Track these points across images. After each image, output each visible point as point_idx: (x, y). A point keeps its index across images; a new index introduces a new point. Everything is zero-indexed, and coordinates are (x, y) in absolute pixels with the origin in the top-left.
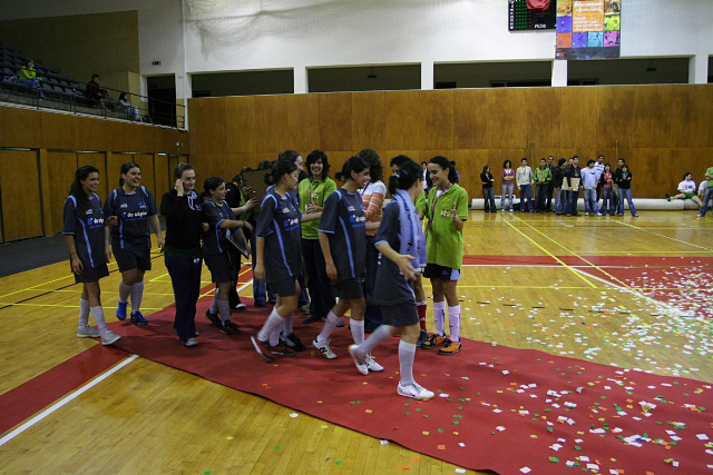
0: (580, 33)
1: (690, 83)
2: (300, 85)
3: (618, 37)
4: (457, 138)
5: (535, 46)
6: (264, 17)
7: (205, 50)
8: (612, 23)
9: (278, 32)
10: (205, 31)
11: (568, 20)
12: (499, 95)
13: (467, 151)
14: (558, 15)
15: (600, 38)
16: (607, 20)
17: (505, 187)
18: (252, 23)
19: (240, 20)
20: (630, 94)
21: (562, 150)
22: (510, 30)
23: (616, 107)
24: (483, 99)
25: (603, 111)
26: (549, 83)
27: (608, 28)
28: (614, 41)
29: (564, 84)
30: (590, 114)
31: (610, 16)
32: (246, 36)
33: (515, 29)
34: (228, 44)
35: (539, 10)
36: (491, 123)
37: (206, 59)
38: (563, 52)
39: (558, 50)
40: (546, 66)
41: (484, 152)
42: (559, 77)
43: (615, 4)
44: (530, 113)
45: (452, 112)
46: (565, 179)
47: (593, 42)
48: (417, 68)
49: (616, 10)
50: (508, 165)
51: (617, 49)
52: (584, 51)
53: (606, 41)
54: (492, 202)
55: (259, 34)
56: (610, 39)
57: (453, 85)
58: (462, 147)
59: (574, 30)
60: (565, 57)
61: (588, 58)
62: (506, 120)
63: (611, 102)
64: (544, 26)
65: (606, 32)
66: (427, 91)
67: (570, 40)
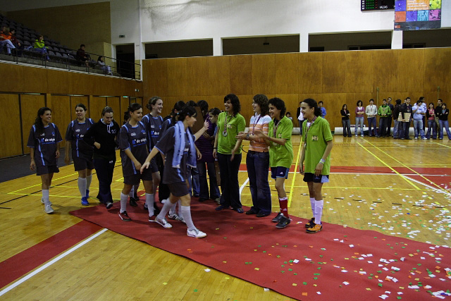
0: (411, 12)
2: (218, 50)
3: (440, 14)
4: (324, 86)
5: (380, 21)
6: (193, 5)
7: (154, 27)
8: (435, 4)
9: (202, 14)
10: (154, 14)
11: (404, 2)
12: (354, 56)
13: (331, 94)
15: (427, 14)
16: (431, 2)
17: (357, 119)
18: (185, 8)
19: (177, 7)
20: (448, 53)
21: (399, 93)
22: (362, 10)
23: (438, 63)
24: (343, 59)
25: (428, 65)
26: (389, 47)
27: (432, 7)
28: (437, 16)
29: (400, 47)
30: (419, 68)
32: (181, 18)
33: (366, 10)
34: (168, 23)
36: (348, 74)
37: (155, 33)
38: (399, 25)
39: (396, 24)
40: (388, 35)
41: (343, 95)
42: (397, 42)
44: (376, 68)
45: (321, 67)
46: (400, 114)
47: (422, 17)
48: (297, 37)
50: (360, 104)
51: (439, 22)
52: (415, 24)
53: (431, 17)
54: (349, 129)
55: (190, 16)
56: (433, 15)
57: (322, 49)
58: (329, 92)
59: (409, 9)
60: (401, 28)
61: (417, 29)
62: (359, 73)
63: (434, 60)
64: (386, 7)
65: (431, 10)
66: (304, 53)
67: (404, 17)
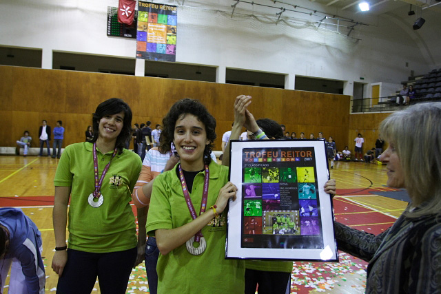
0: (151, 43)
1: (217, 82)
3: (175, 49)
4: (68, 105)
5: (123, 48)
8: (171, 40)
11: (144, 34)
12: (99, 78)
13: (75, 115)
14: (138, 30)
15: (164, 48)
16: (168, 37)
20: (183, 85)
21: (140, 118)
22: (108, 35)
23: (174, 92)
24: (87, 79)
25: (166, 94)
26: (134, 74)
27: (169, 42)
28: (172, 51)
29: (143, 75)
30: (159, 95)
31: (170, 35)
33: (111, 35)
35: (126, 25)
36: (93, 96)
38: (142, 54)
39: (138, 52)
40: (132, 62)
42: (140, 70)
43: (173, 28)
45: (65, 86)
47: (160, 50)
48: (38, 53)
49: (174, 33)
51: (173, 57)
52: (154, 55)
53: (167, 51)
56: (170, 50)
58: (72, 112)
59: (149, 41)
60: (143, 57)
61: (156, 60)
63: (171, 89)
64: (130, 36)
65: (167, 45)
66: (47, 70)
67: (145, 47)
